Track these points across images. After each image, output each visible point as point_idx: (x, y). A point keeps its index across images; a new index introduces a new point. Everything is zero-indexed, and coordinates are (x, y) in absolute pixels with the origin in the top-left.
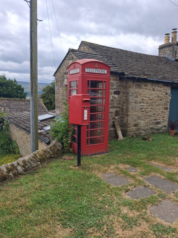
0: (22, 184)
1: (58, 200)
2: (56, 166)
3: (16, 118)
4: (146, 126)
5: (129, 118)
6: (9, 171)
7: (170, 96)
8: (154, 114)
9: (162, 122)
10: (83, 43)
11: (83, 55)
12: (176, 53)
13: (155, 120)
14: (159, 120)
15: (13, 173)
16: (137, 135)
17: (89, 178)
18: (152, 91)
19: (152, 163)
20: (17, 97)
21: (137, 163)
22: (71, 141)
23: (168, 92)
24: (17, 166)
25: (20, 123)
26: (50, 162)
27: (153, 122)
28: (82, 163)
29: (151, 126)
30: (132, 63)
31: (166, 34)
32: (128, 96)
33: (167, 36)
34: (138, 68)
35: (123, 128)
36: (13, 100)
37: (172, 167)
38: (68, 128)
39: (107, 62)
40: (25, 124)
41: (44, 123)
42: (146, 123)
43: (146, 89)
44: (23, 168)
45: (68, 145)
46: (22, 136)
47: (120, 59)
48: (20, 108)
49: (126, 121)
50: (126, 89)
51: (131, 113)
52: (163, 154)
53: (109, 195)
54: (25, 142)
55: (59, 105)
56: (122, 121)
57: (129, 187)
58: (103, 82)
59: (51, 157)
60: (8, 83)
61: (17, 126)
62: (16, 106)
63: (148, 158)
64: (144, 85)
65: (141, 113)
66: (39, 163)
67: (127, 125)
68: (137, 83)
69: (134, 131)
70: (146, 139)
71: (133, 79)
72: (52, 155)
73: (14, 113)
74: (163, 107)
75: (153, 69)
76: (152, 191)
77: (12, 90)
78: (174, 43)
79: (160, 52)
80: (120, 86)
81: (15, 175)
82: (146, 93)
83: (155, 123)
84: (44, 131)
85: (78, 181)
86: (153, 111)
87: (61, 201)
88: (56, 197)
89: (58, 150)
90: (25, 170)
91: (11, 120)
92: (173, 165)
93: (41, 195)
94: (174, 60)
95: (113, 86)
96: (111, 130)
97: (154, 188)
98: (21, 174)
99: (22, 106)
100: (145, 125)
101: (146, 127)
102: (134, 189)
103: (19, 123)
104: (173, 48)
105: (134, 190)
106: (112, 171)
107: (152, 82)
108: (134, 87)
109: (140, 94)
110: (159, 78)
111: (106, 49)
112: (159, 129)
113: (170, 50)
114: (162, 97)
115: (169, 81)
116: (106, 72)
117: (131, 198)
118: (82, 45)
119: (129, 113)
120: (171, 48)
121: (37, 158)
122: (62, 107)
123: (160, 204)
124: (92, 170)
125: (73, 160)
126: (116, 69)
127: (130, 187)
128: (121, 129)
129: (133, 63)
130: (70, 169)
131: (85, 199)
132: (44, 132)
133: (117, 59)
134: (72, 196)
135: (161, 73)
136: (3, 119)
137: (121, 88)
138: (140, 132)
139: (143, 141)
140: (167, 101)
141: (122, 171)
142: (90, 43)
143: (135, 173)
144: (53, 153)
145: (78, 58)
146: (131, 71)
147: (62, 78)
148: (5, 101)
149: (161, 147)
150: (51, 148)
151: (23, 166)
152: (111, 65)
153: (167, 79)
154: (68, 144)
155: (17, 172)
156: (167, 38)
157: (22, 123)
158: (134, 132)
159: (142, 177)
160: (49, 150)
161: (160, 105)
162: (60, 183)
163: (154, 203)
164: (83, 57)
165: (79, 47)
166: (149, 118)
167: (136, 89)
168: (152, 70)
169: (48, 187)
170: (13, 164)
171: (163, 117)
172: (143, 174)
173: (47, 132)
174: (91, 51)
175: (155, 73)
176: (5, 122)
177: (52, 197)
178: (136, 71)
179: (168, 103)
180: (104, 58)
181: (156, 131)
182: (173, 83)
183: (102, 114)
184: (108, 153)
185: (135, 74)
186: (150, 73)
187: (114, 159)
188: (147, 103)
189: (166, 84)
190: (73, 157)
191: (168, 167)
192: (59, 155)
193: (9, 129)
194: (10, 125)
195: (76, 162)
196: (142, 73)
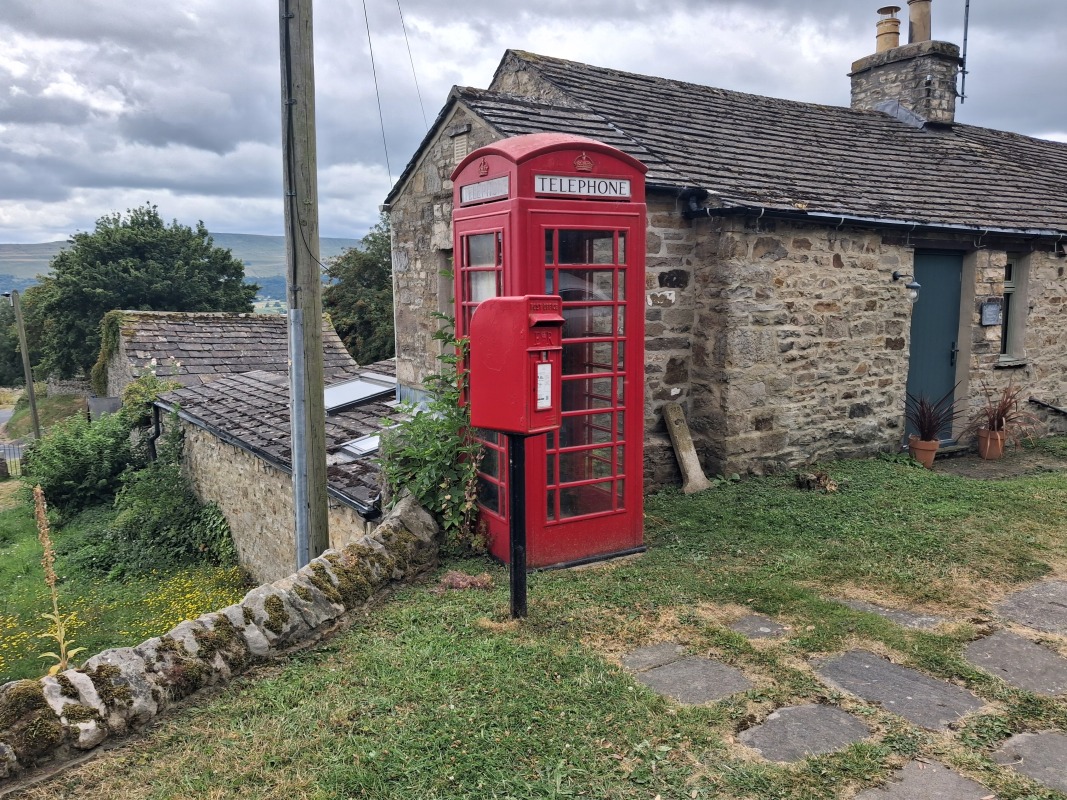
0: (269, 708)
1: (438, 776)
2: (415, 621)
3: (218, 401)
4: (808, 424)
5: (732, 393)
6: (212, 649)
7: (913, 288)
8: (843, 371)
9: (880, 404)
10: (512, 60)
11: (514, 114)
12: (929, 91)
13: (847, 396)
14: (867, 398)
15: (225, 658)
16: (770, 466)
17: (569, 668)
18: (832, 267)
19: (847, 591)
20: (215, 305)
21: (778, 595)
22: (475, 501)
23: (901, 271)
24: (243, 626)
25: (238, 426)
26: (385, 601)
27: (837, 404)
28: (531, 601)
29: (829, 425)
30: (737, 144)
31: (883, 11)
32: (723, 294)
33: (889, 16)
34: (763, 166)
35: (707, 435)
36: (195, 318)
37: (936, 607)
38: (458, 445)
39: (624, 142)
40: (261, 430)
41: (345, 424)
42: (808, 411)
43: (805, 258)
44: (273, 636)
45: (461, 523)
46: (248, 482)
47: (680, 129)
48: (230, 354)
49: (717, 405)
50: (714, 263)
51: (737, 370)
52: (891, 552)
53: (664, 748)
54: (264, 509)
55: (410, 340)
56: (697, 405)
57: (752, 708)
58: (616, 234)
59: (392, 580)
60: (169, 242)
61: (224, 437)
62: (210, 347)
63: (824, 570)
64: (795, 242)
65: (784, 366)
66: (341, 608)
67: (725, 422)
68: (764, 235)
69: (754, 450)
70: (808, 482)
71: (746, 217)
72: (396, 570)
73: (204, 378)
74: (880, 340)
75: (830, 168)
76: (856, 724)
77: (190, 275)
78: (919, 48)
79: (857, 90)
80: (688, 249)
81: (234, 665)
82: (805, 276)
83: (848, 410)
84: (349, 459)
85: (521, 686)
86: (837, 357)
87: (452, 778)
88: (431, 763)
89: (420, 544)
90: (280, 645)
91: (196, 411)
92: (938, 600)
93: (360, 753)
94: (920, 125)
95: (656, 248)
96: (652, 449)
97: (864, 706)
98: (262, 661)
99: (238, 347)
100: (802, 420)
101: (810, 430)
102: (775, 716)
103: (231, 422)
104: (915, 70)
105: (773, 721)
106: (669, 637)
107: (830, 226)
108: (751, 250)
109: (779, 282)
110: (859, 207)
111: (615, 83)
112: (868, 435)
113: (902, 81)
114: (876, 294)
115: (906, 220)
116: (625, 189)
117: (764, 756)
118: (510, 68)
119: (729, 369)
120: (907, 73)
121: (329, 586)
122: (424, 350)
123: (895, 780)
124: (577, 636)
125: (486, 588)
126: (667, 176)
127: (756, 705)
128: (695, 443)
129: (741, 145)
130: (481, 631)
131: (560, 766)
132: (348, 464)
133: (670, 128)
134: (501, 757)
135: (867, 183)
136: (157, 408)
137: (690, 257)
138: (780, 452)
139: (797, 494)
140: (897, 310)
141: (713, 634)
142: (542, 58)
143: (773, 643)
144: (398, 562)
145: (492, 130)
146: (733, 182)
147: (422, 217)
148: (163, 327)
149: (878, 519)
150: (386, 537)
151: (269, 626)
152: (645, 158)
153: (895, 213)
154: (462, 518)
155: (243, 652)
156: (888, 27)
157: (247, 425)
158: (753, 455)
159: (805, 657)
160: (381, 546)
161: (866, 328)
162: (441, 698)
163: (867, 777)
164: (517, 122)
165: (496, 76)
166: (818, 388)
167: (757, 260)
168: (826, 173)
169: (390, 719)
170: (225, 616)
171: (884, 384)
172: (807, 646)
173: (364, 464)
174: (549, 94)
175: (841, 187)
176: (165, 419)
177: (411, 765)
178: (757, 178)
179: (901, 320)
180: (611, 126)
181: (854, 448)
182: (924, 230)
183: (612, 377)
184: (643, 551)
185: (755, 194)
186: (819, 185)
187: (672, 580)
188: (810, 321)
189: (893, 235)
190: (490, 577)
191: (919, 608)
192: (424, 566)
193: (185, 453)
194: (191, 436)
195: (503, 598)
196: (785, 187)
